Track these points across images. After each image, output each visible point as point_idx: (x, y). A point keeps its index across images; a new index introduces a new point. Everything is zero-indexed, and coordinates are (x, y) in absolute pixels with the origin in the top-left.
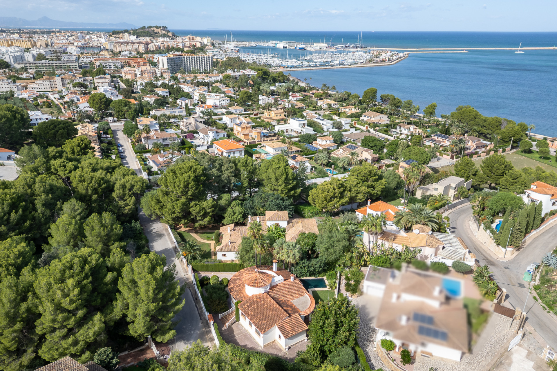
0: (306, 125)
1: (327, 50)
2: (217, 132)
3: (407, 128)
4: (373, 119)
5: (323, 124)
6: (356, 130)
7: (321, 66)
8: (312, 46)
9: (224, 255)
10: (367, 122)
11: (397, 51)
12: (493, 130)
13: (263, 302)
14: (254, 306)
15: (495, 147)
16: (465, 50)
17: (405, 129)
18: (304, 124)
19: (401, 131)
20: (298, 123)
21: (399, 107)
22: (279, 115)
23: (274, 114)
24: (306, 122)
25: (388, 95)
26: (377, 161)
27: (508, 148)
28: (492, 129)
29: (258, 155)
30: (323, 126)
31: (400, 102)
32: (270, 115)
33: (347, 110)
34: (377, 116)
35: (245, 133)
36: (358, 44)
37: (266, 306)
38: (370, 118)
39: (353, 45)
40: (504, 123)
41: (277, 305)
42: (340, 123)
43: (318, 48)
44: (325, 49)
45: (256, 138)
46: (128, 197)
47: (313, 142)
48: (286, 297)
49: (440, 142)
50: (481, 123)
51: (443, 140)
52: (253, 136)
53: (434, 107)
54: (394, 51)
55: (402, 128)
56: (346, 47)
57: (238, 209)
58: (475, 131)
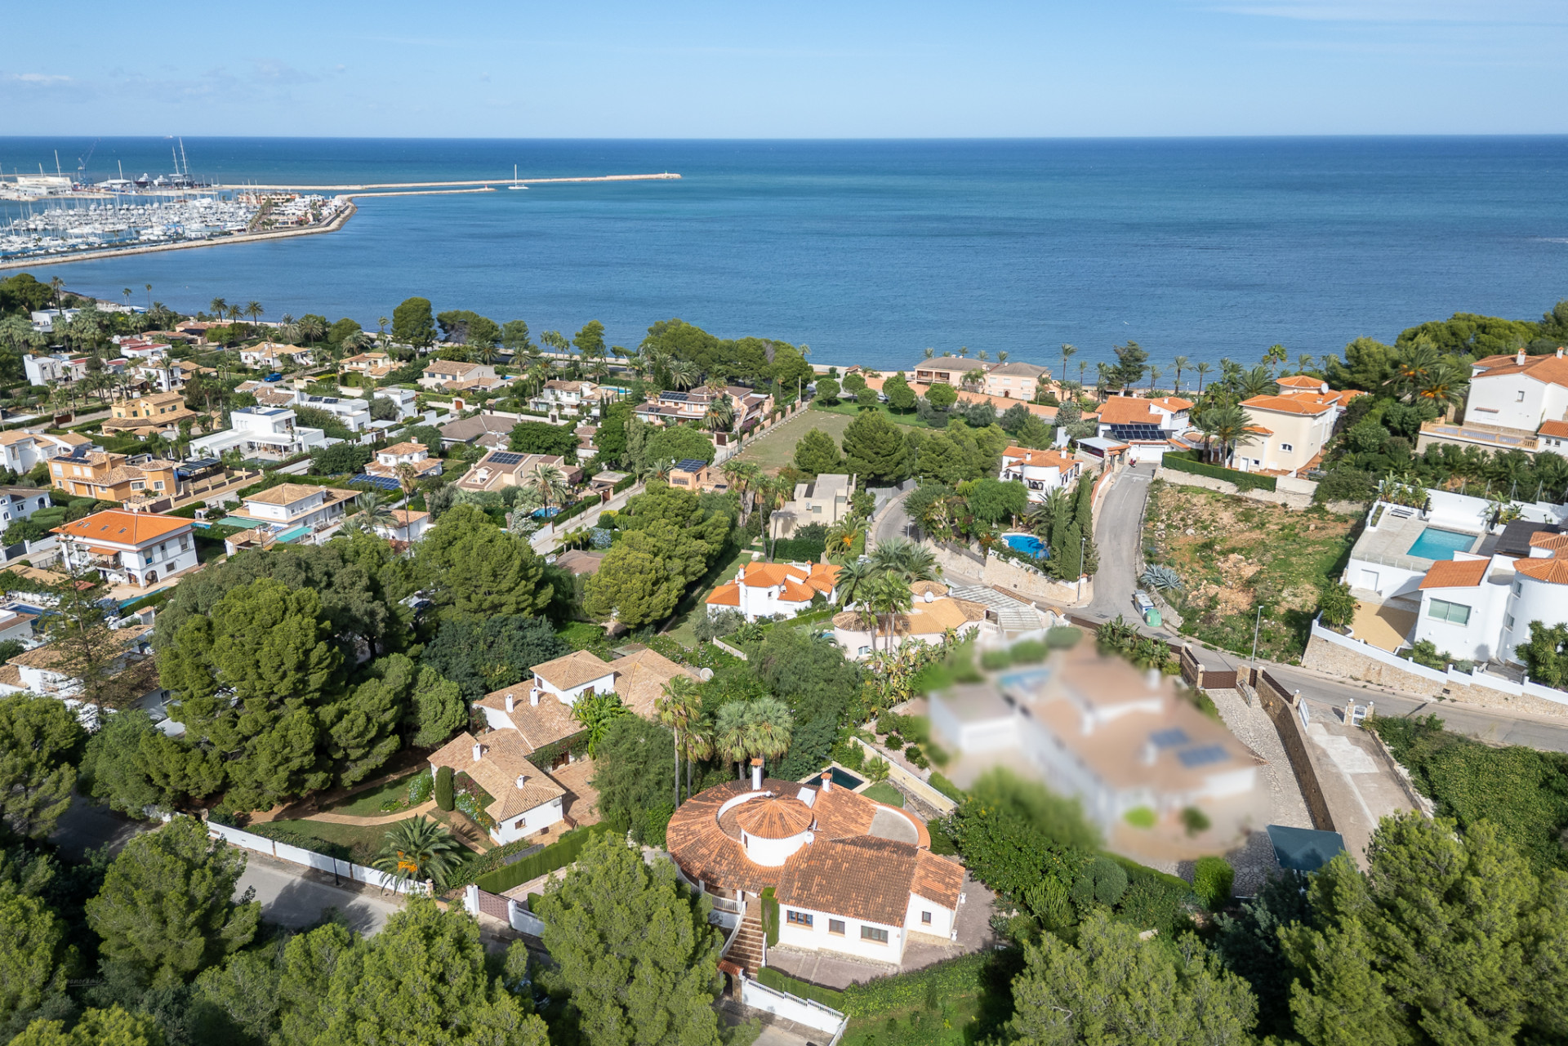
0: (294, 422)
1: (76, 195)
2: (14, 498)
3: (574, 390)
4: (460, 379)
5: (339, 413)
6: (439, 415)
7: (112, 246)
8: (11, 185)
9: (519, 824)
10: (453, 391)
11: (319, 193)
12: (755, 366)
13: (829, 862)
14: (817, 880)
15: (777, 402)
16: (489, 186)
17: (569, 393)
18: (288, 421)
19: (557, 399)
20: (269, 420)
21: (496, 340)
22: (168, 407)
23: (151, 407)
24: (291, 414)
25: (457, 314)
26: (581, 481)
27: (798, 401)
28: (752, 365)
29: (242, 537)
30: (342, 418)
31: (494, 328)
32: (135, 414)
33: (362, 366)
34: (469, 370)
35: (116, 482)
36: (177, 177)
37: (845, 865)
38: (449, 378)
39: (161, 179)
40: (769, 349)
41: (868, 853)
42: (388, 402)
43: (44, 191)
44: (69, 193)
45: (163, 489)
46: (44, 771)
47: (367, 467)
48: (852, 831)
49: (675, 411)
50: (725, 354)
51: (676, 404)
52: (149, 485)
53: (595, 330)
54: (310, 193)
55: (558, 392)
56: (143, 185)
57: (448, 688)
58: (718, 375)
